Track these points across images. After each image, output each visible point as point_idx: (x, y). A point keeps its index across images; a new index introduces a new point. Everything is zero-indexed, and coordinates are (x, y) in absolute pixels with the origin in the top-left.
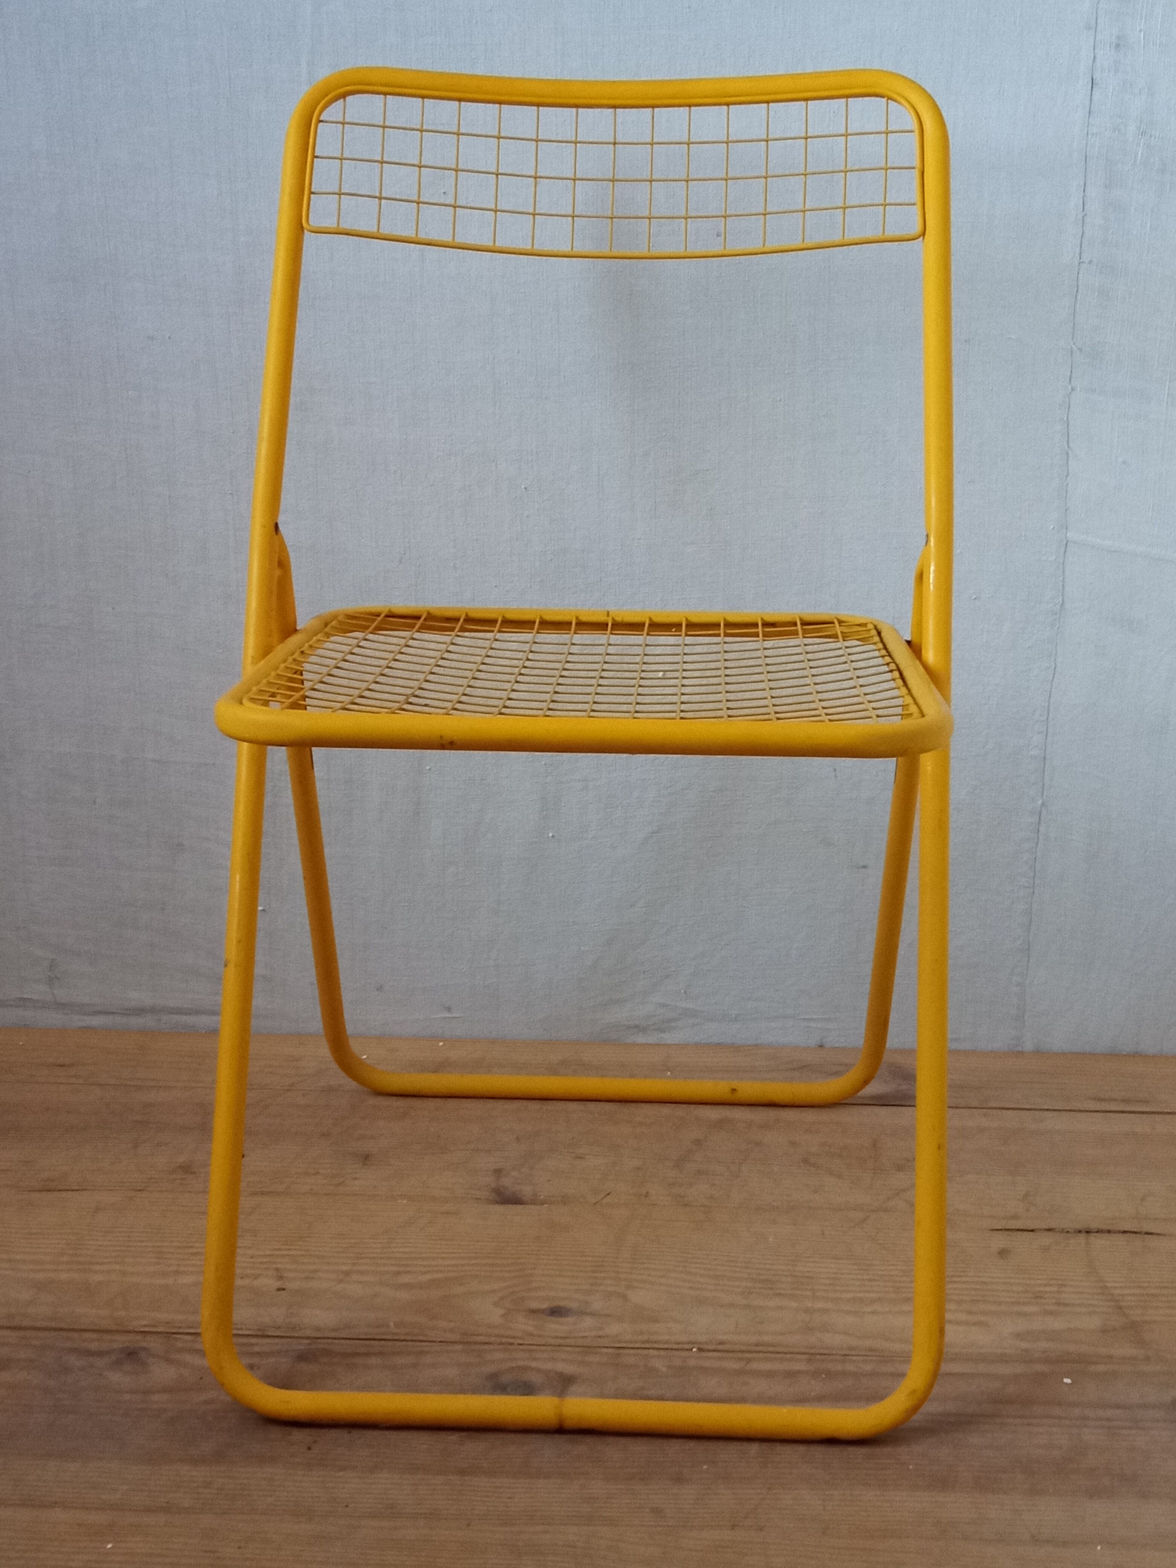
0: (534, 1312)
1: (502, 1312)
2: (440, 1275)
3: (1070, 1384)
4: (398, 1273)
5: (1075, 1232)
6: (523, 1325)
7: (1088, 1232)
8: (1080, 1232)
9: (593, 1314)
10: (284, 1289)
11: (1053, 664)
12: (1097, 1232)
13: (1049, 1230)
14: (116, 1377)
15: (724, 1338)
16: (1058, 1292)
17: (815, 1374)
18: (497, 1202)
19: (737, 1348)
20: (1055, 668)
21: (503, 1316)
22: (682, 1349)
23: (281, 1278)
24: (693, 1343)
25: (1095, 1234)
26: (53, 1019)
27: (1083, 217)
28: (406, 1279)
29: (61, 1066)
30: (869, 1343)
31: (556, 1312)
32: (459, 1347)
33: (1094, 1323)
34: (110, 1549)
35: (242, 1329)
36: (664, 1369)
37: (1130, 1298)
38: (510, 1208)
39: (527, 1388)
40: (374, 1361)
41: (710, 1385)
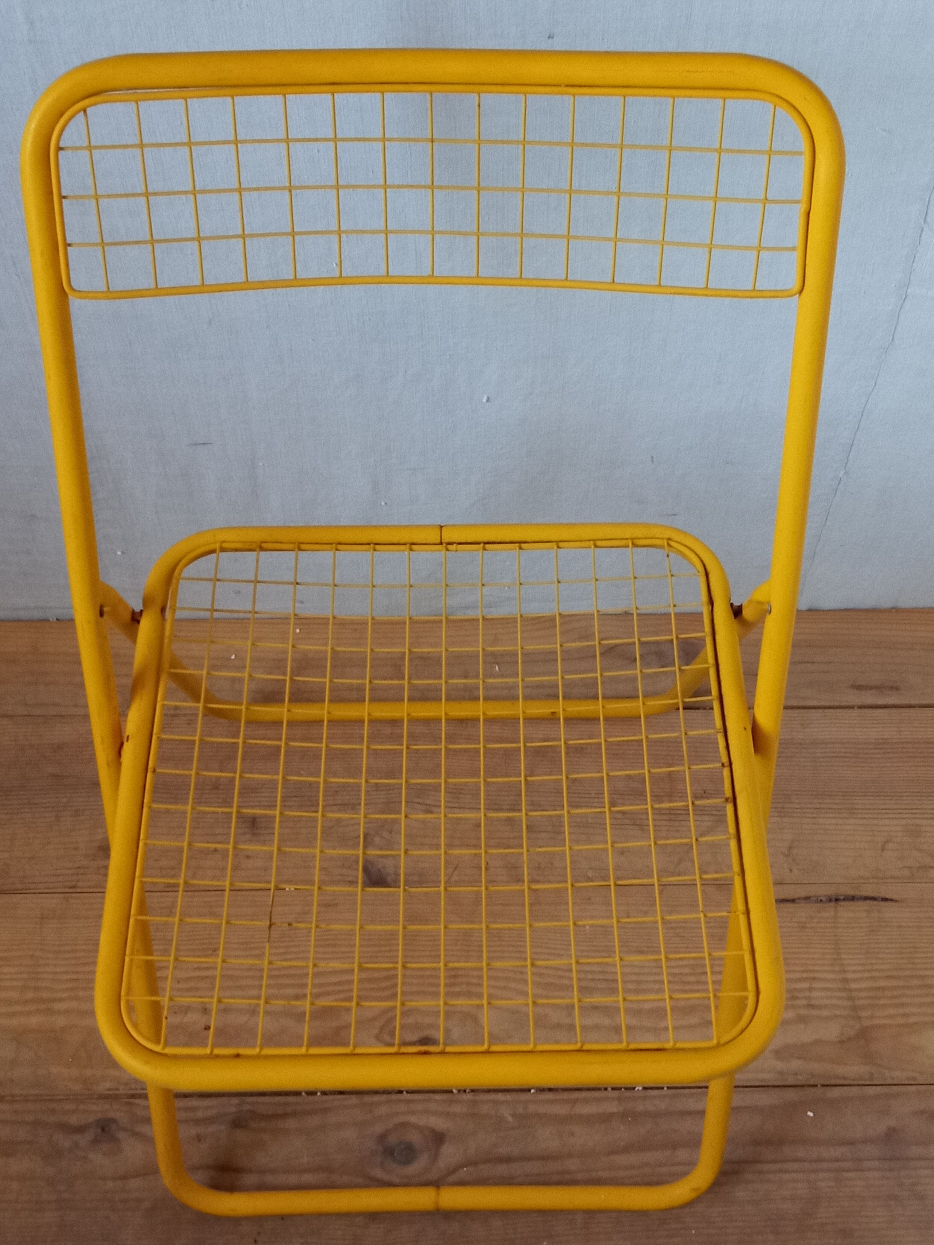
3: (812, 1118)
5: (827, 900)
7: (836, 900)
8: (830, 900)
11: (873, 383)
12: (844, 900)
13: (807, 899)
16: (810, 989)
18: (369, 886)
20: (875, 386)
25: (841, 903)
33: (833, 1031)
37: (864, 994)
38: (378, 893)
39: (409, 1153)
40: (290, 1123)
41: (545, 1138)
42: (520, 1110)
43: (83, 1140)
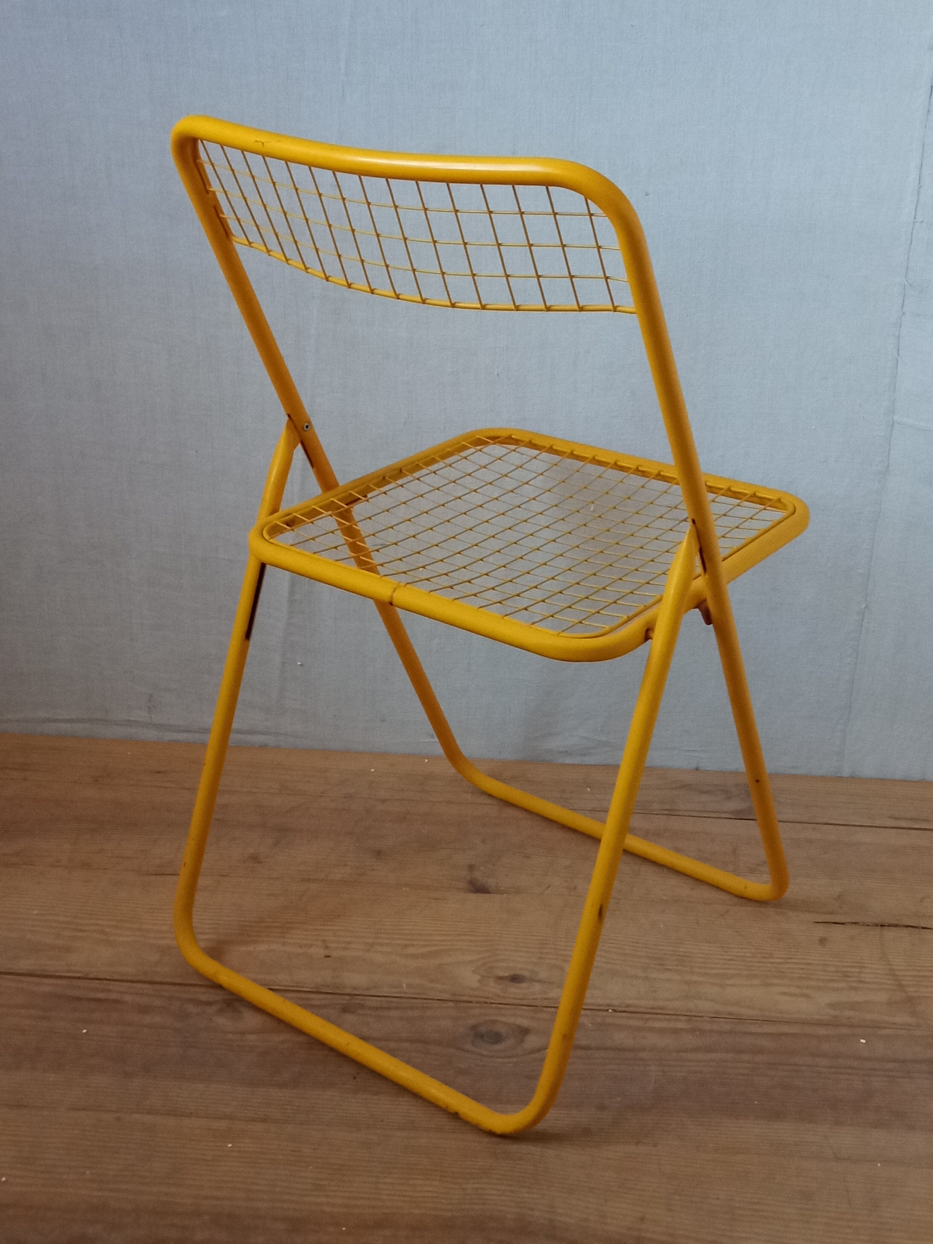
0: (501, 978)
1: (478, 977)
2: (434, 948)
3: (864, 1043)
4: (406, 946)
5: (873, 925)
6: (493, 988)
7: (882, 926)
8: (877, 925)
9: (540, 981)
10: (329, 956)
12: (888, 926)
13: (855, 923)
14: (221, 1022)
15: (630, 1002)
16: (860, 973)
17: (693, 1031)
18: (471, 892)
19: (640, 1010)
21: (479, 981)
22: (601, 1010)
23: (327, 948)
24: (608, 1005)
25: (886, 928)
26: (151, 735)
27: (919, 189)
28: (410, 951)
29: (158, 772)
30: (730, 1009)
31: (515, 979)
32: (451, 1004)
33: (882, 997)
34: (230, 1147)
35: (303, 987)
36: (590, 1025)
37: (908, 978)
38: (481, 897)
39: (497, 1038)
40: (393, 1013)
41: (621, 1038)
42: (599, 1020)
43: (210, 1010)
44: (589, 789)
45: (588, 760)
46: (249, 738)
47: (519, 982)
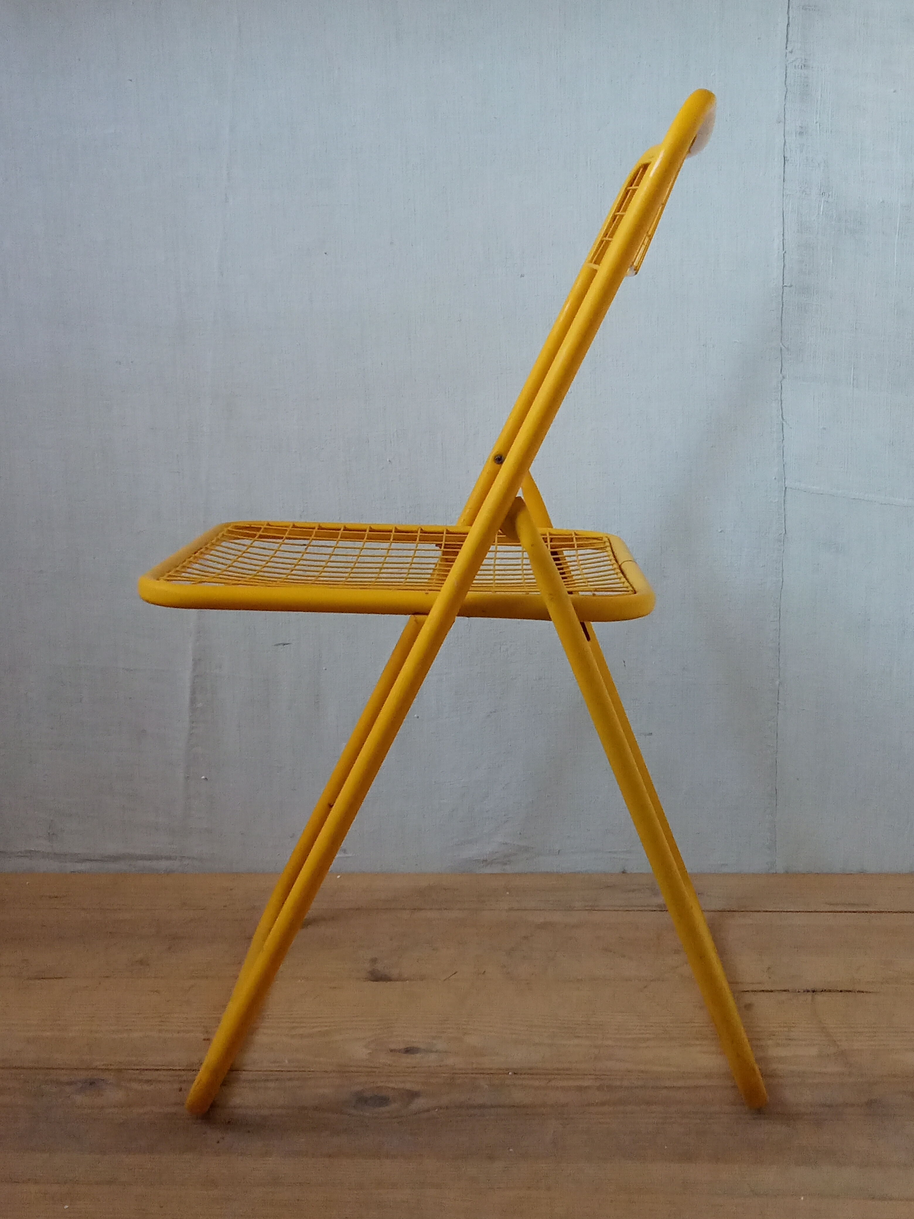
0: (392, 1051)
1: (369, 1051)
2: (325, 1029)
4: (294, 1028)
5: (804, 991)
6: (384, 1059)
7: (814, 991)
8: (808, 991)
9: (436, 1052)
11: (781, 579)
12: (821, 991)
13: (784, 991)
14: (79, 1099)
16: (788, 1031)
17: (600, 1087)
18: (371, 980)
19: (542, 1071)
20: (783, 582)
21: (370, 1054)
22: (501, 1073)
23: (205, 1032)
24: (510, 1069)
25: (819, 993)
26: (53, 866)
27: (784, 254)
28: (298, 1032)
29: (55, 897)
31: (409, 1051)
32: (336, 1074)
34: (66, 1209)
36: (487, 1086)
37: (841, 1034)
38: (381, 984)
39: (383, 1101)
40: (272, 1085)
41: (518, 1096)
42: (497, 1082)
43: (70, 1089)
44: (508, 893)
45: (508, 869)
46: (154, 864)
47: (413, 1053)
